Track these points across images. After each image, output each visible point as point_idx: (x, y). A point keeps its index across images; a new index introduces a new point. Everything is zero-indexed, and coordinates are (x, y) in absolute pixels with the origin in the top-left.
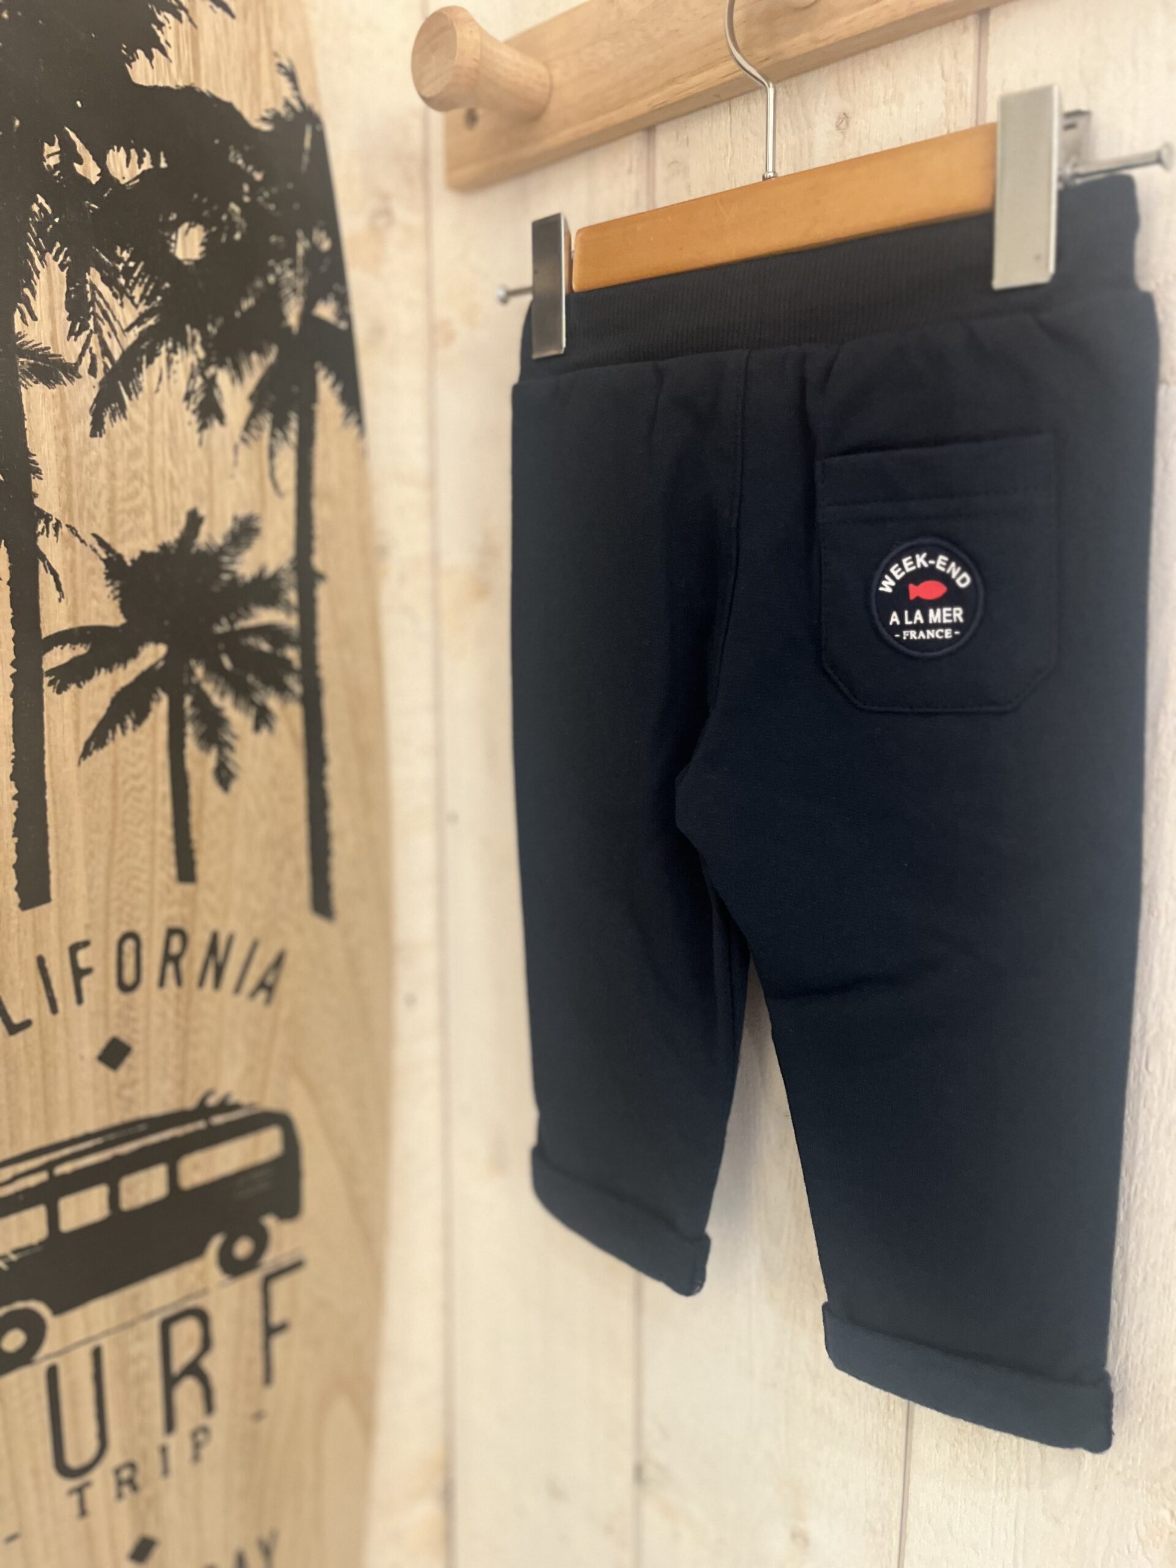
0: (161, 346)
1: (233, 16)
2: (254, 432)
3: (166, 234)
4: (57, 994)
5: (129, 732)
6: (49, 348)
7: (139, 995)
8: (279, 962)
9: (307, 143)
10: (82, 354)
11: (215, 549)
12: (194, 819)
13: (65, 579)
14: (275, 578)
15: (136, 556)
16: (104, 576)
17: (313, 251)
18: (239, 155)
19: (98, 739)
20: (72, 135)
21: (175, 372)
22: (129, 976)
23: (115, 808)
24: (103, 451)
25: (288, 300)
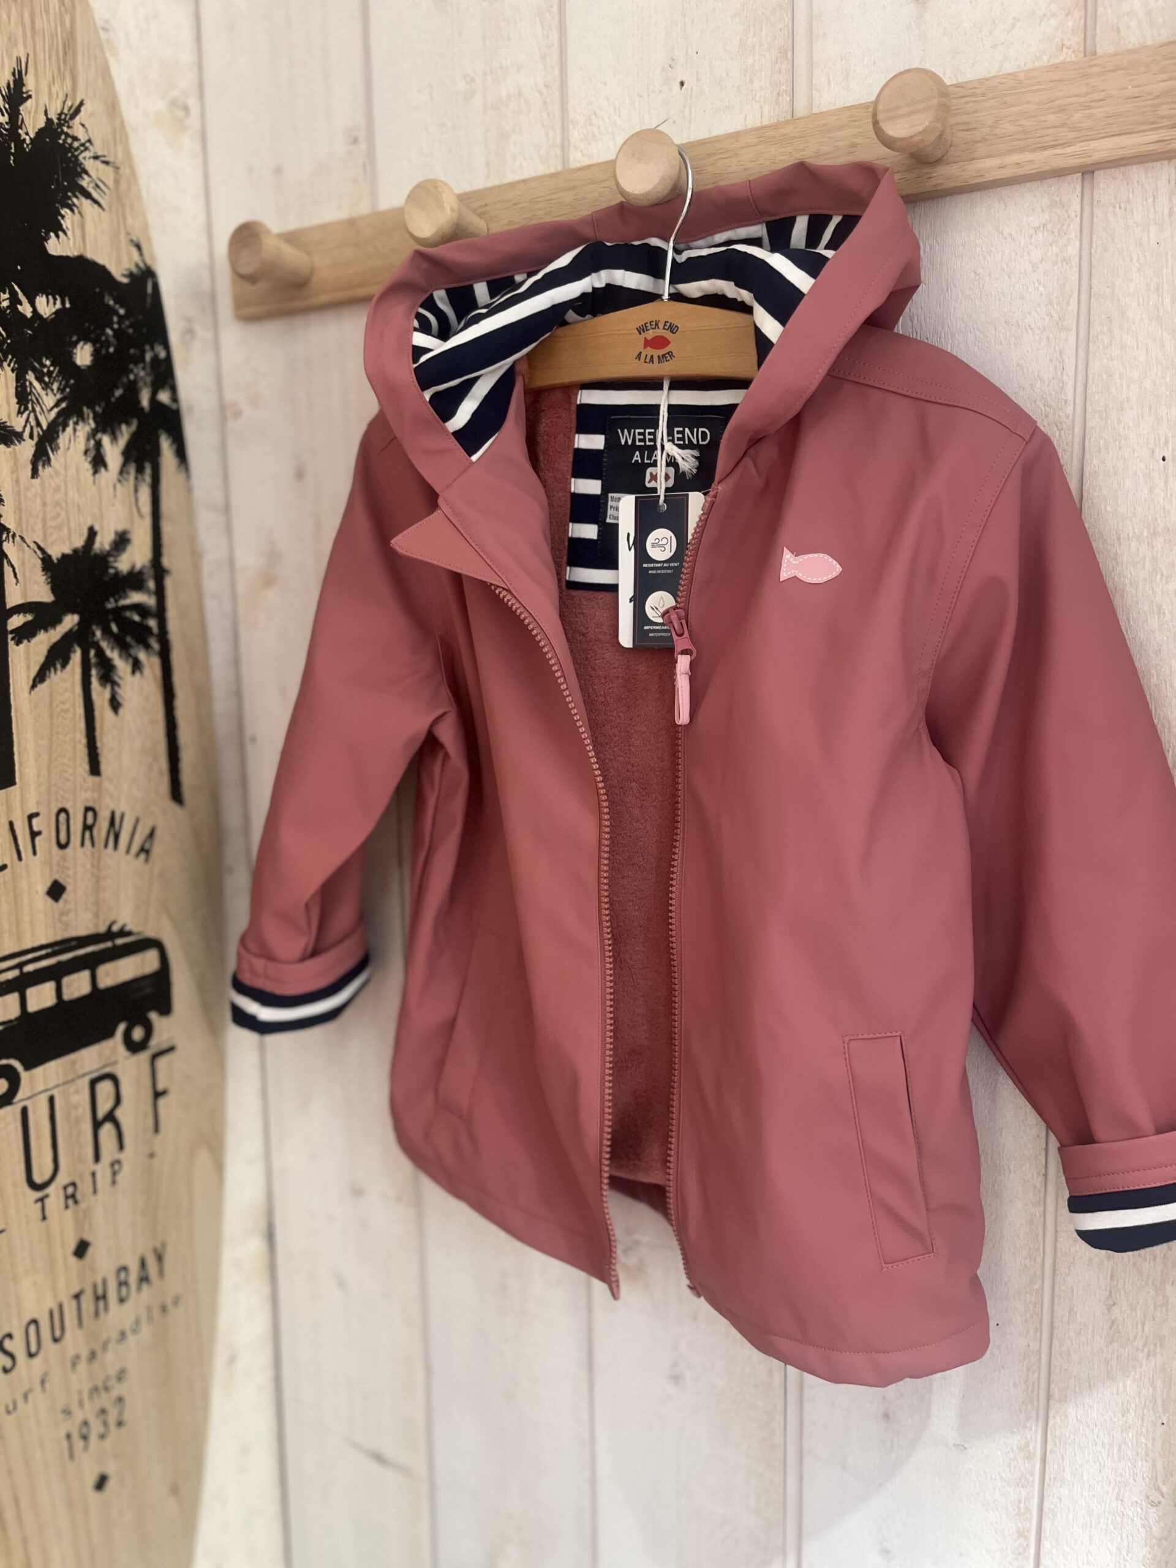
0: (69, 419)
1: (103, 209)
2: (125, 475)
3: (71, 349)
4: (21, 848)
5: (59, 672)
6: (6, 422)
7: (69, 850)
8: (152, 834)
9: (149, 289)
10: (25, 426)
11: (105, 553)
12: (98, 733)
13: (19, 571)
14: (140, 573)
15: (59, 556)
16: (41, 569)
17: (155, 359)
18: (111, 298)
19: (40, 677)
20: (16, 287)
21: (78, 437)
22: (63, 838)
23: (52, 724)
24: (38, 488)
25: (142, 390)
